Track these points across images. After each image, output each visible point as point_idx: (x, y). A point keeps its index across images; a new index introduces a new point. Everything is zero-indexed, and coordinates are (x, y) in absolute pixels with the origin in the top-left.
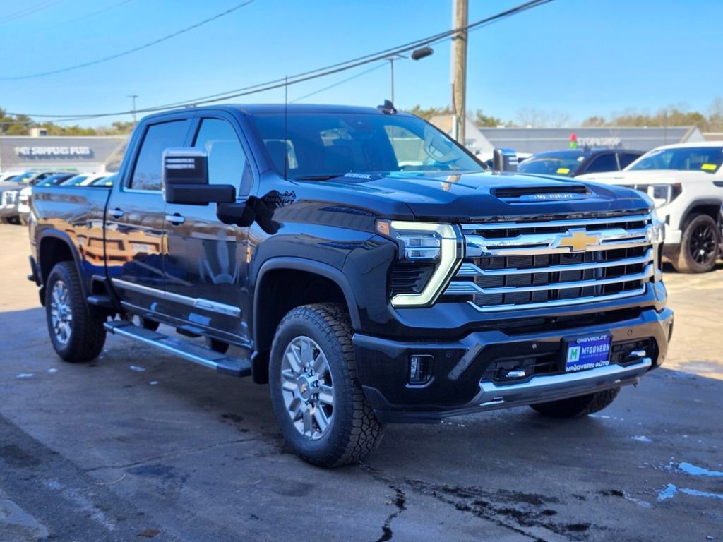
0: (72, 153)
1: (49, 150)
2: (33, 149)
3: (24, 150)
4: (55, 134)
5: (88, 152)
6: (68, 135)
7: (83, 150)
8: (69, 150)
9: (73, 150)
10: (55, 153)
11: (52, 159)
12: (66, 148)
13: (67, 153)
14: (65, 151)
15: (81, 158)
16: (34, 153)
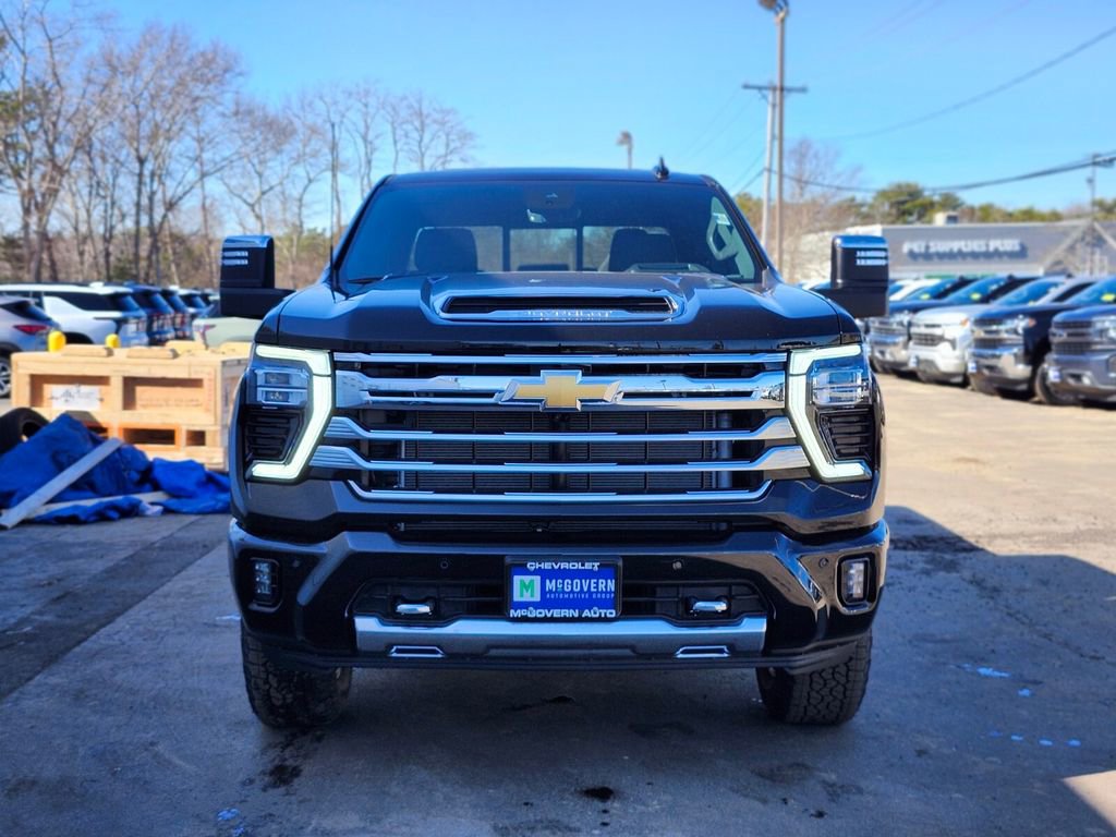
0: (991, 249)
1: (956, 245)
2: (932, 244)
3: (918, 247)
4: (995, 221)
5: (1017, 248)
6: (1017, 220)
7: (1011, 244)
8: (987, 246)
9: (994, 244)
10: (965, 250)
11: (960, 260)
12: (982, 243)
13: (983, 249)
14: (980, 246)
15: (1005, 258)
16: (932, 250)
